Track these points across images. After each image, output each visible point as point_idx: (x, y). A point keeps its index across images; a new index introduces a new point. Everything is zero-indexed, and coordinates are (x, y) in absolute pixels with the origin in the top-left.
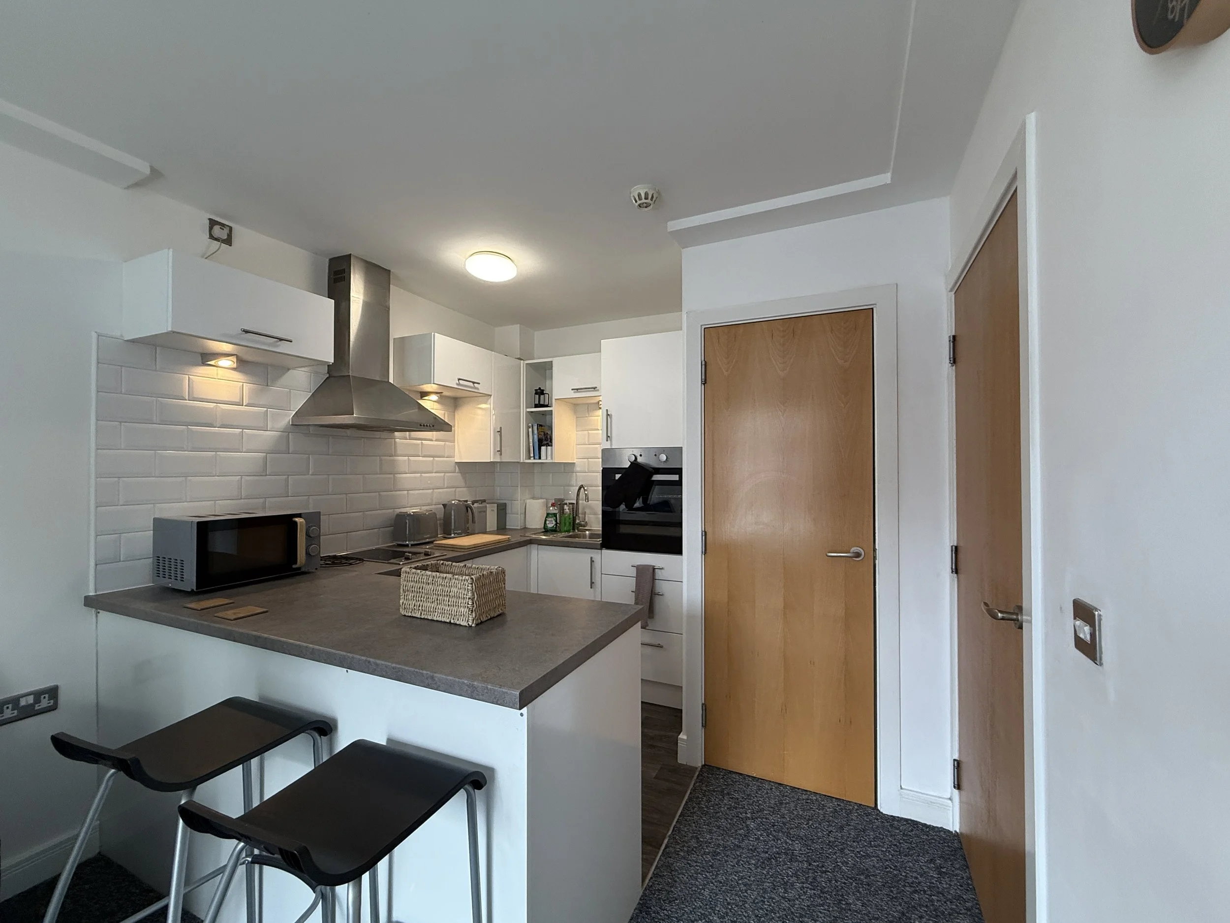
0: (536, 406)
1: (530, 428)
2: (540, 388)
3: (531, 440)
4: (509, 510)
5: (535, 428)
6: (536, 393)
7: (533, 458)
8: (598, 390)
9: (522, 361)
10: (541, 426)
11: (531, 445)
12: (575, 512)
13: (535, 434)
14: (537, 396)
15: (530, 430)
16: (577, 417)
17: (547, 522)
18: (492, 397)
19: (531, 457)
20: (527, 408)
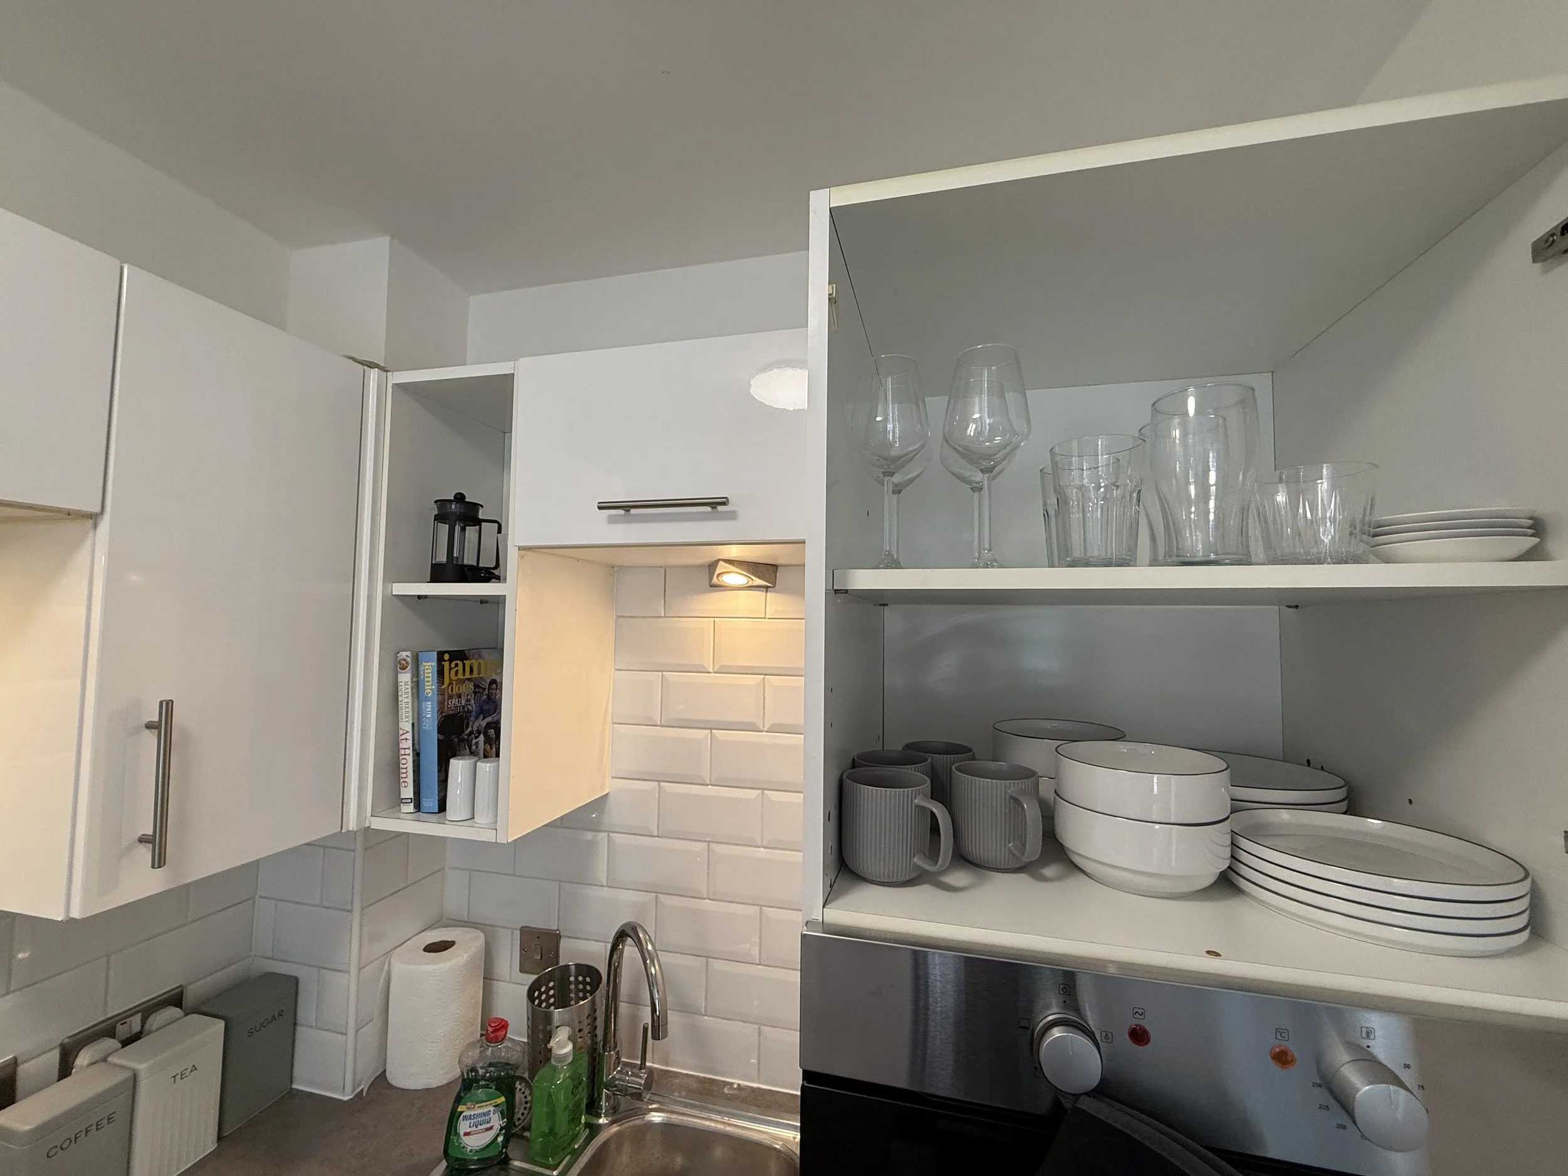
0: (438, 574)
1: (403, 668)
2: (460, 498)
3: (406, 725)
4: (307, 1010)
5: (429, 668)
6: (439, 518)
7: (410, 808)
8: (732, 516)
9: (374, 374)
10: (458, 656)
11: (407, 744)
12: (600, 1023)
13: (427, 699)
14: (444, 529)
15: (405, 678)
16: (618, 617)
17: (463, 1126)
18: (105, 524)
19: (402, 801)
20: (392, 576)
